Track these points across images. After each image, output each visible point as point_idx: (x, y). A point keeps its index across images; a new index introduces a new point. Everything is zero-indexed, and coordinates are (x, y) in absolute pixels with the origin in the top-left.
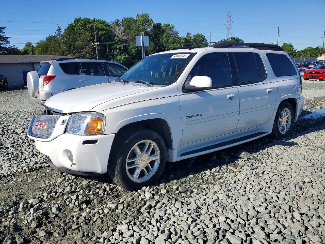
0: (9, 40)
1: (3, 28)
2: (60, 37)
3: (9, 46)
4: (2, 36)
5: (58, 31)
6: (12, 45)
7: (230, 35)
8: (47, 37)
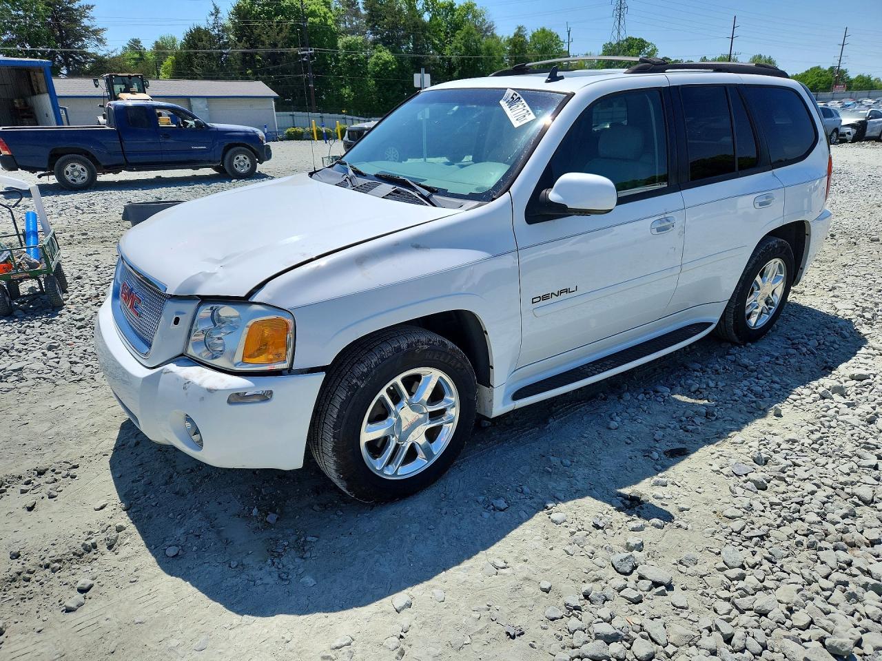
0: (104, 35)
1: (89, 8)
2: (219, 31)
3: (105, 52)
4: (89, 27)
5: (213, 17)
6: (111, 49)
7: (622, 33)
8: (188, 30)
